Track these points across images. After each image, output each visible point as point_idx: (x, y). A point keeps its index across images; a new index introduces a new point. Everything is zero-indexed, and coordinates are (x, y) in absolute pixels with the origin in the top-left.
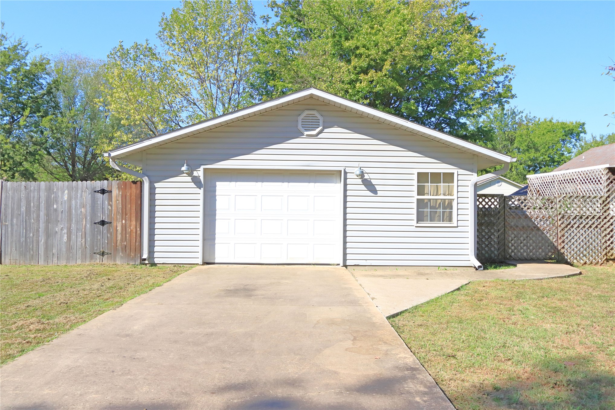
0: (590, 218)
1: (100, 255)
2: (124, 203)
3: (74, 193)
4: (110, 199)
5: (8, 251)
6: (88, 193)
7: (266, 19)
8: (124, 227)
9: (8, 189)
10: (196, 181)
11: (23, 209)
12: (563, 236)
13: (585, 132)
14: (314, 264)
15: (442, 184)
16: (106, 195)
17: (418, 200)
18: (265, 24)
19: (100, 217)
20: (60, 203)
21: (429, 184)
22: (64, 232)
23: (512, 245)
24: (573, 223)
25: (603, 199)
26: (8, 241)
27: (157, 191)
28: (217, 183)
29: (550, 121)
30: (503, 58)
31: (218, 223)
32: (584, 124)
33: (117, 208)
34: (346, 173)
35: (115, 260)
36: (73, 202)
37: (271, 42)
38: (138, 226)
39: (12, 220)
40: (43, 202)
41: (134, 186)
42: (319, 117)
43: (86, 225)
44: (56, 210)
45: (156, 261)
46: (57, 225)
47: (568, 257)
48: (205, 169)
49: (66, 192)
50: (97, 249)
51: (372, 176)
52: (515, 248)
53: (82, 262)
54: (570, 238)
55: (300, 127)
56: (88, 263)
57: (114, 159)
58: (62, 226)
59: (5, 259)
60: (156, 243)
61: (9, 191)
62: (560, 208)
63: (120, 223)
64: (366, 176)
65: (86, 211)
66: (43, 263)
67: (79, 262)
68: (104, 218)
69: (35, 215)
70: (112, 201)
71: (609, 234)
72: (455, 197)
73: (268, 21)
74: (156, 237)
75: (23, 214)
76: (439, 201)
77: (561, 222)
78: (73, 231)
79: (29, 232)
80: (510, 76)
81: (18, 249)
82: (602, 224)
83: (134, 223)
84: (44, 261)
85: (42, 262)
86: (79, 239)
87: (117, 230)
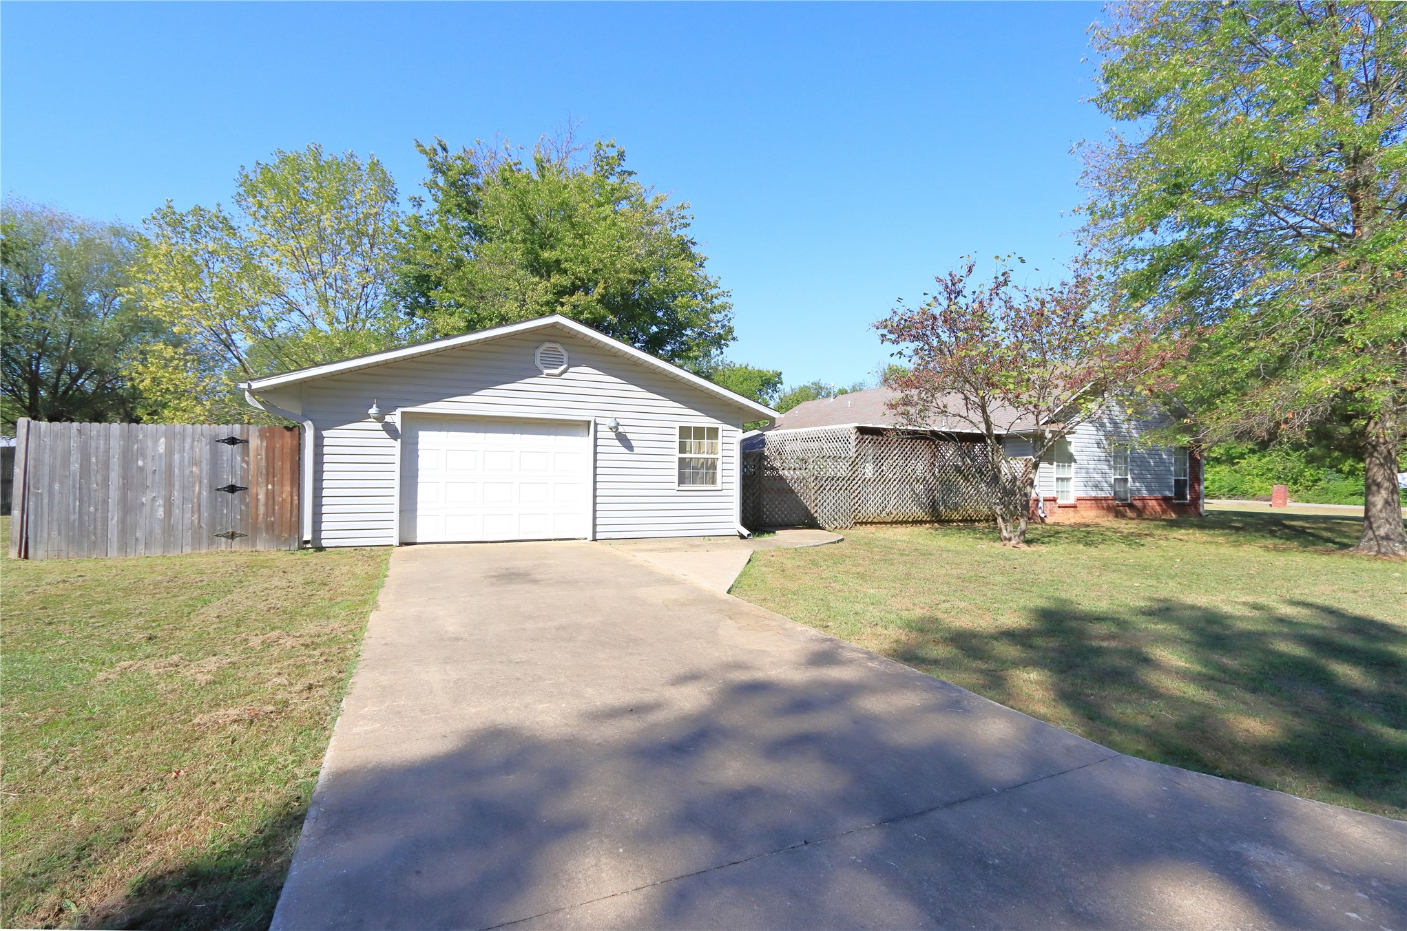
0: (841, 479)
1: (227, 537)
2: (271, 459)
3: (177, 442)
4: (246, 452)
5: (41, 536)
6: (203, 443)
7: (418, 203)
8: (270, 496)
9: (42, 434)
10: (390, 429)
11: (75, 467)
12: (816, 499)
13: (781, 383)
14: (555, 540)
15: (706, 440)
16: (238, 447)
17: (679, 458)
18: (416, 208)
19: (228, 479)
20: (149, 458)
21: (692, 440)
22: (158, 503)
23: (767, 510)
24: (825, 485)
25: (853, 459)
26: (42, 520)
27: (326, 442)
28: (421, 433)
29: (746, 368)
30: (729, 294)
31: (420, 487)
32: (781, 373)
33: (258, 467)
34: (596, 424)
35: (254, 545)
36: (177, 457)
37: (437, 238)
38: (295, 493)
39: (51, 486)
40: (117, 456)
41: (288, 433)
42: (563, 352)
43: (200, 493)
44: (141, 469)
45: (324, 543)
46: (144, 493)
47: (821, 521)
48: (402, 413)
49: (163, 440)
50: (221, 530)
51: (627, 429)
52: (770, 514)
53: (192, 550)
54: (822, 502)
55: (538, 363)
56: (204, 551)
57: (253, 393)
58: (154, 495)
59: (35, 549)
60: (325, 518)
61: (45, 437)
62: (813, 469)
63: (264, 488)
64: (621, 429)
65: (201, 470)
66: (116, 554)
67: (187, 550)
68: (234, 481)
69: (99, 478)
70: (248, 456)
71: (857, 496)
72: (719, 456)
73: (420, 205)
74: (324, 509)
75: (74, 476)
76: (702, 461)
77: (814, 484)
78: (177, 502)
79: (87, 505)
80: (730, 316)
81: (63, 532)
82: (851, 485)
83: (287, 488)
84: (120, 550)
85: (113, 551)
86: (188, 515)
87: (258, 500)
